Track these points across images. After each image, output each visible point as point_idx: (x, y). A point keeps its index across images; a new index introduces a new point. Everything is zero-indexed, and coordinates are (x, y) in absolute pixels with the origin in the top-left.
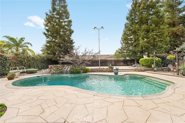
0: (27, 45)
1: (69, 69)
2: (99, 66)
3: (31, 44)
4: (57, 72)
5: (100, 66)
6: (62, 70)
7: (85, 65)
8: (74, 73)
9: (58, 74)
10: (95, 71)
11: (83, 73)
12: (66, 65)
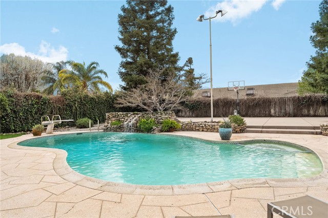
0: (100, 75)
1: (133, 121)
2: (210, 117)
3: (105, 74)
4: (113, 126)
5: (214, 117)
6: (122, 124)
7: (173, 113)
8: (142, 131)
9: (115, 131)
10: (197, 128)
11: (161, 131)
12: (132, 113)
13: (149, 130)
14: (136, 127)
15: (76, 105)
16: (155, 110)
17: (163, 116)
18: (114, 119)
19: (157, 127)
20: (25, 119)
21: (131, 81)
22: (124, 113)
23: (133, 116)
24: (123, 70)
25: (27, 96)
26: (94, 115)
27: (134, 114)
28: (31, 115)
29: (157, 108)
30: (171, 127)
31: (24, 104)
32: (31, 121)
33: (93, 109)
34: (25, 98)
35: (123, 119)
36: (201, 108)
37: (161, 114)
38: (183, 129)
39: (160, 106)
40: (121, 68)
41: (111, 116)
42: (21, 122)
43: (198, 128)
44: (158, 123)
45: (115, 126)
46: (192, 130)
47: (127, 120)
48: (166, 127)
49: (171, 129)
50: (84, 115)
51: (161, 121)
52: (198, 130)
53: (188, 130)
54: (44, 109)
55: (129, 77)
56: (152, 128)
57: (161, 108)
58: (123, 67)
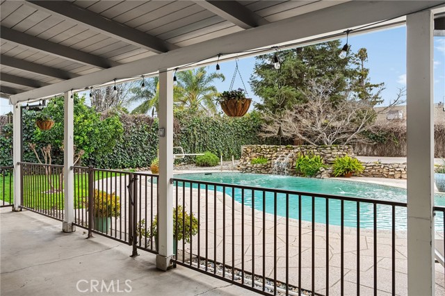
4: (255, 165)
6: (269, 162)
7: (349, 148)
8: (301, 174)
9: (258, 172)
10: (390, 173)
11: (332, 175)
12: (283, 147)
13: (314, 173)
14: (292, 168)
15: (195, 133)
16: (321, 143)
17: (335, 152)
18: (254, 154)
19: (326, 169)
20: (134, 151)
21: (271, 96)
22: (271, 146)
23: (286, 151)
24: (259, 79)
25: (136, 118)
26: (217, 148)
27: (286, 148)
28: (141, 145)
29: (323, 139)
30: (348, 170)
31: (133, 130)
32: (141, 154)
33: (216, 139)
34: (135, 122)
35: (269, 156)
36: (389, 140)
37: (332, 149)
38: (365, 174)
39: (327, 136)
40: (256, 75)
41: (249, 150)
42: (129, 154)
43: (392, 173)
44: (326, 163)
45: (259, 165)
46: (382, 176)
47: (277, 157)
48: (339, 169)
49: (348, 172)
50: (204, 148)
51: (331, 159)
52: (393, 176)
53: (374, 175)
54: (156, 138)
55: (269, 90)
56: (318, 170)
57: (328, 140)
58: (259, 74)
